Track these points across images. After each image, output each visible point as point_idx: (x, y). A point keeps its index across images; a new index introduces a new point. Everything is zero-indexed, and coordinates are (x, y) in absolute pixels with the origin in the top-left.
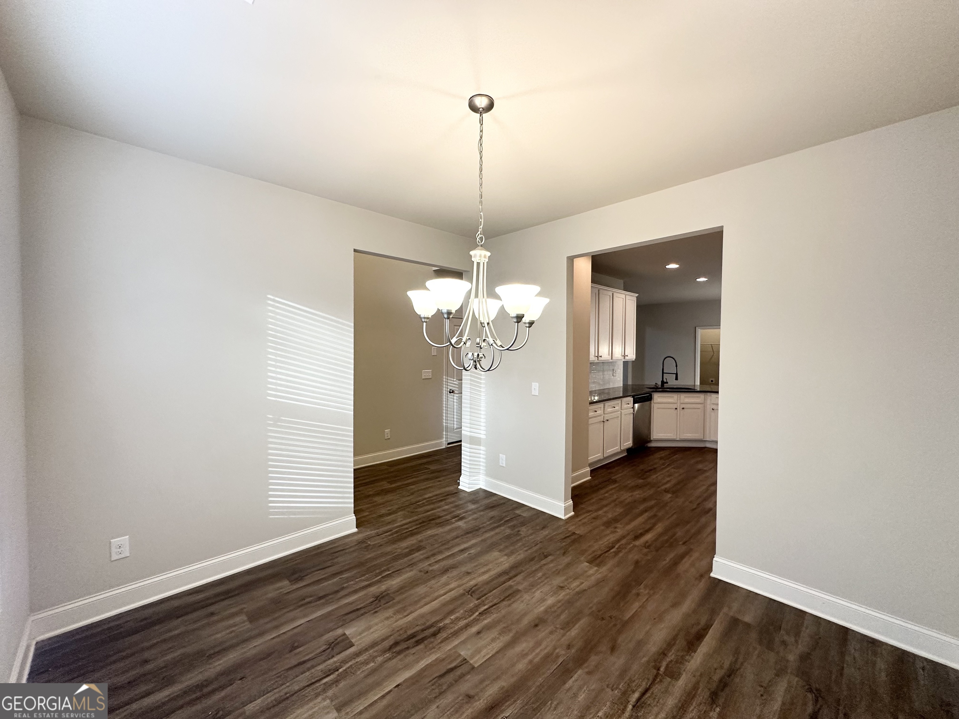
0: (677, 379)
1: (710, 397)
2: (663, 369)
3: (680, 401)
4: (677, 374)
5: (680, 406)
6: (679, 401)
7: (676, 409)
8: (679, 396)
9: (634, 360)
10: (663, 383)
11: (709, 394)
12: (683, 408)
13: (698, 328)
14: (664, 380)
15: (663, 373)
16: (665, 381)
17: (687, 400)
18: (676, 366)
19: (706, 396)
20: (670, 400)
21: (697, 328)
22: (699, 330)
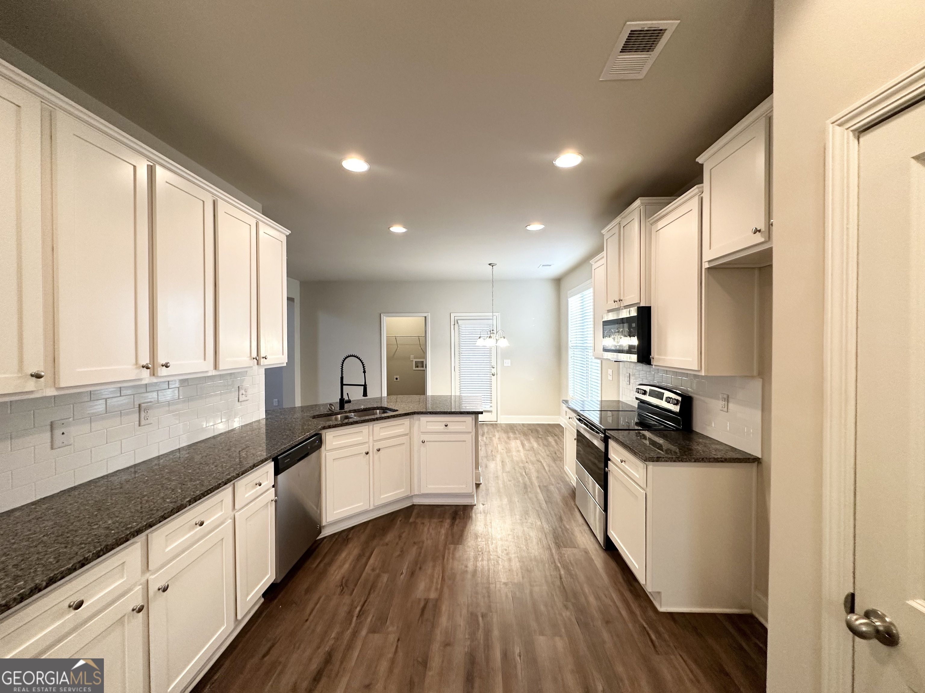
0: (365, 394)
1: (417, 422)
2: (342, 378)
3: (373, 438)
4: (365, 386)
5: (373, 445)
6: (371, 438)
7: (367, 453)
8: (371, 427)
9: (285, 365)
10: (342, 402)
11: (416, 417)
12: (379, 450)
13: (384, 316)
14: (344, 397)
15: (342, 385)
16: (346, 398)
17: (385, 433)
18: (364, 372)
19: (412, 420)
20: (358, 439)
21: (382, 315)
22: (384, 317)
